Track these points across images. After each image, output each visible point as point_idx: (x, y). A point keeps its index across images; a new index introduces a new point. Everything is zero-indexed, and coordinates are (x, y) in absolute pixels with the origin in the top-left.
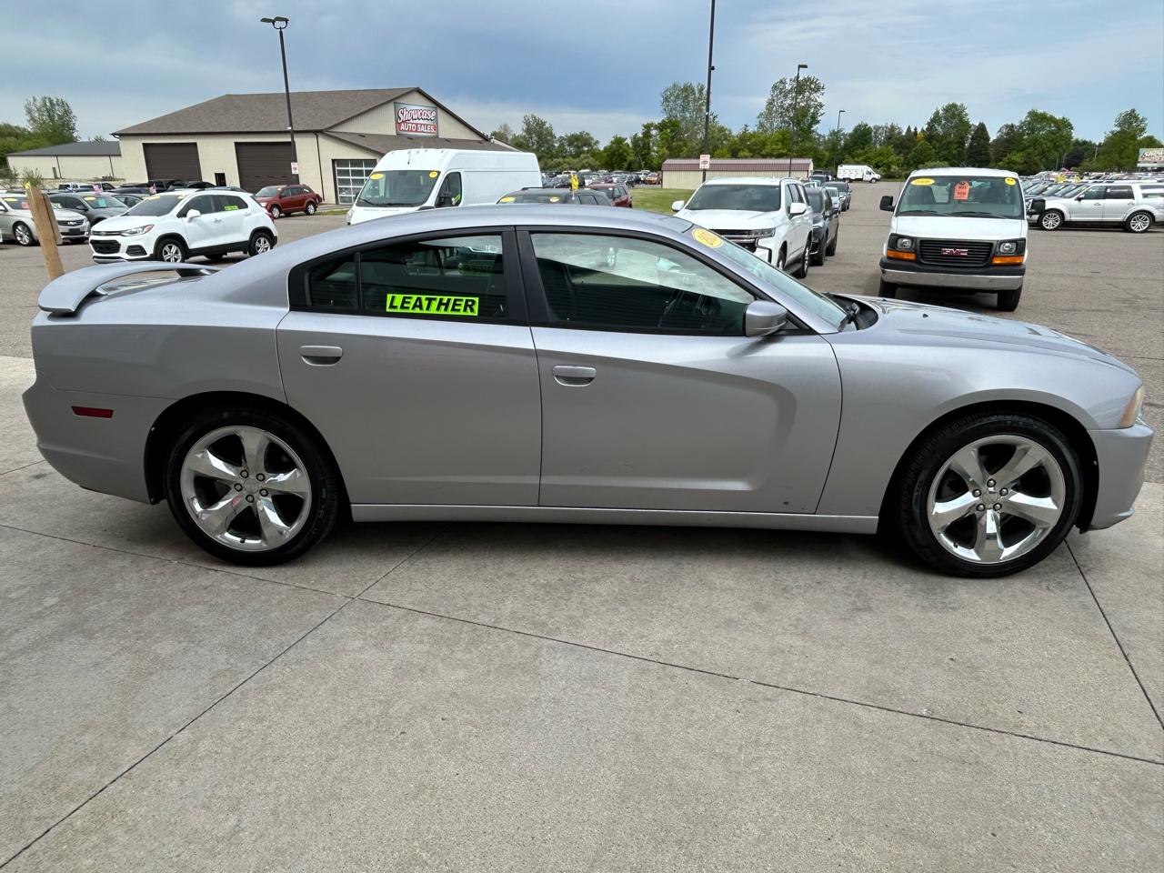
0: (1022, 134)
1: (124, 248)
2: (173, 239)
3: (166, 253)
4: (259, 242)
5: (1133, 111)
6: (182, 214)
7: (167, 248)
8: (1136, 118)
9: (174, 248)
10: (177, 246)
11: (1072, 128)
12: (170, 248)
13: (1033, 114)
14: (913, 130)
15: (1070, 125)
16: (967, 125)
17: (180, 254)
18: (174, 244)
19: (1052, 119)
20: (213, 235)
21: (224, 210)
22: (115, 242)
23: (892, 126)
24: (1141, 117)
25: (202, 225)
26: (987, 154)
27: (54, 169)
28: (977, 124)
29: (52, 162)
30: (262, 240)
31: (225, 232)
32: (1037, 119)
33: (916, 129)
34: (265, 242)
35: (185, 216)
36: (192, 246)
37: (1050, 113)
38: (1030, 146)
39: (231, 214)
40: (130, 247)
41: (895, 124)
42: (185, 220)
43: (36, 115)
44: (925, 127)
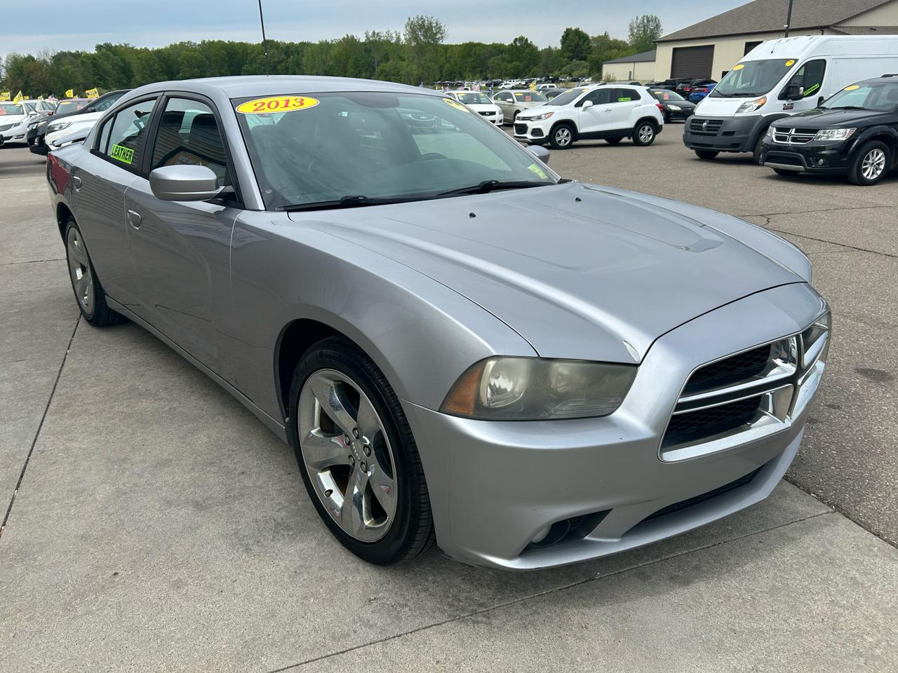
1: (529, 130)
2: (568, 124)
3: (559, 135)
4: (644, 129)
6: (579, 104)
7: (560, 132)
9: (566, 132)
10: (568, 129)
12: (563, 131)
17: (570, 137)
18: (566, 128)
20: (602, 122)
21: (618, 101)
22: (525, 125)
25: (595, 114)
27: (630, 72)
29: (629, 67)
30: (647, 128)
31: (613, 120)
34: (649, 130)
35: (581, 105)
36: (581, 130)
39: (624, 104)
40: (534, 129)
42: (581, 109)
43: (636, 31)
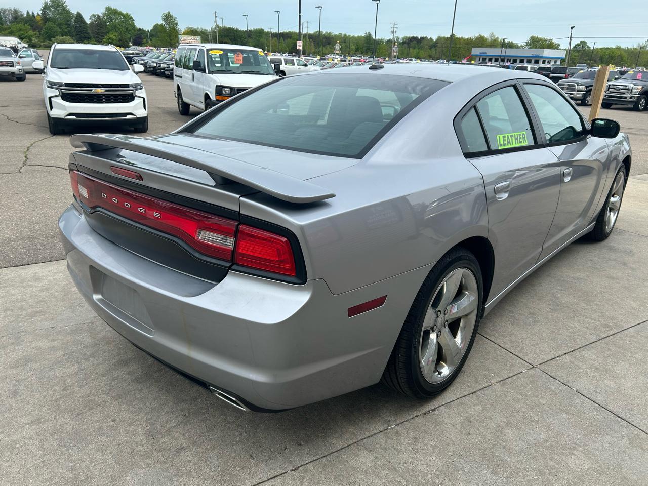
0: (105, 22)
5: (169, 13)
8: (171, 17)
11: (133, 20)
13: (108, 9)
14: (31, 13)
15: (131, 18)
16: (68, 12)
19: (120, 14)
23: (15, 9)
24: (174, 17)
26: (87, 33)
28: (76, 13)
32: (112, 13)
33: (33, 13)
37: (119, 9)
38: (112, 30)
41: (17, 8)
44: (40, 13)
